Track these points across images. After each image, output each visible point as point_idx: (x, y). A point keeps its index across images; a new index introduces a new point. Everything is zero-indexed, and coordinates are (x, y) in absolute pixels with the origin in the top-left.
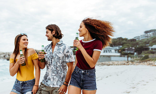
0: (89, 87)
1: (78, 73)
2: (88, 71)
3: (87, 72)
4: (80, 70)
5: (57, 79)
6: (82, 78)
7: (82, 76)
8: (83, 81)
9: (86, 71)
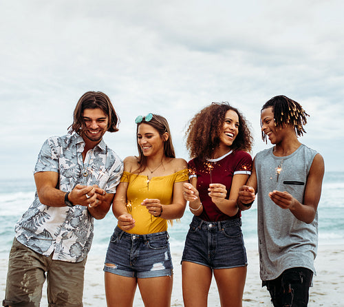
0: (228, 261)
1: (201, 229)
2: (222, 224)
3: (219, 226)
4: (203, 224)
5: (74, 239)
6: (209, 240)
7: (209, 235)
8: (212, 247)
9: (217, 225)
